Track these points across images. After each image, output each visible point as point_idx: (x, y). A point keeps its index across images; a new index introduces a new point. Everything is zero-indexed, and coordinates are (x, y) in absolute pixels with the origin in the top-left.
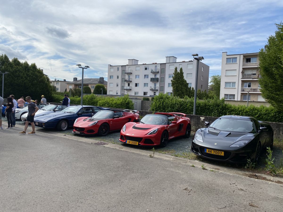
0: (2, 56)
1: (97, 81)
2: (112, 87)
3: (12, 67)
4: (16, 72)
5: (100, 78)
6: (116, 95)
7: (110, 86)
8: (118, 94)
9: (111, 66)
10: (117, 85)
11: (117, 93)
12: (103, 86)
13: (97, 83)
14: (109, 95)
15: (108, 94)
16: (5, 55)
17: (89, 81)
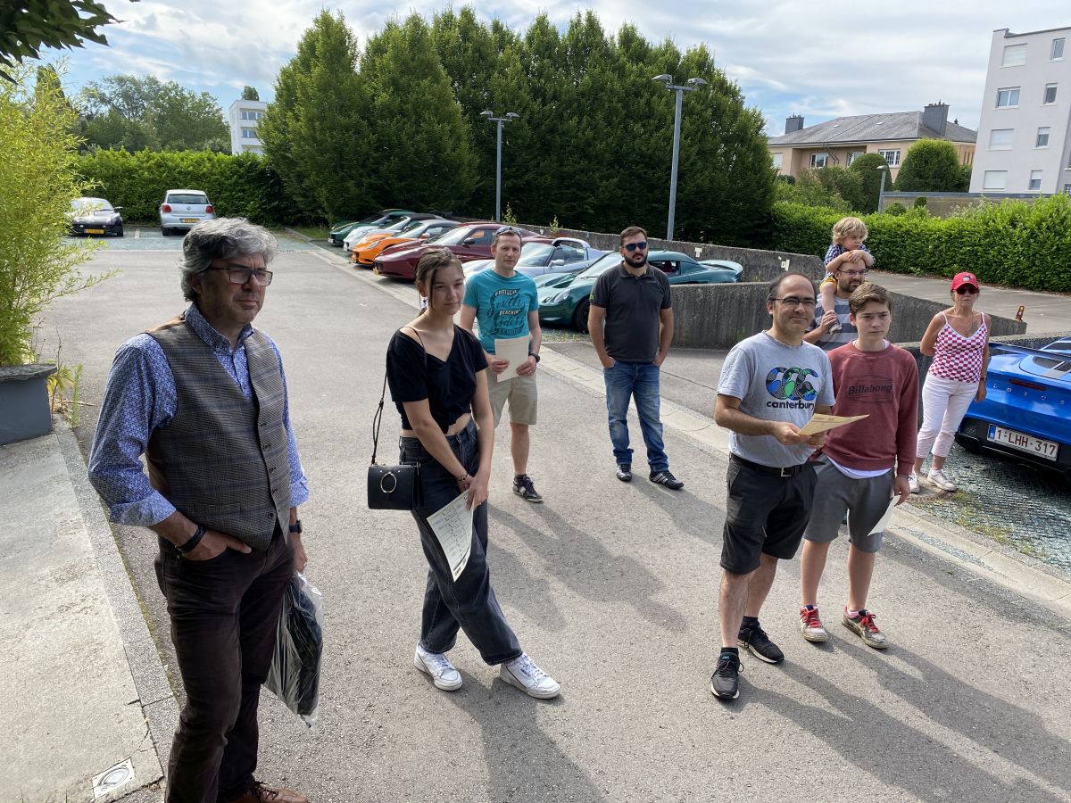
0: (578, 24)
1: (906, 123)
2: (1009, 148)
3: (621, 72)
4: (637, 95)
5: (930, 108)
6: (1027, 191)
7: (990, 144)
8: (1038, 187)
9: (1009, 36)
10: (1042, 140)
11: (1034, 183)
12: (947, 147)
13: (915, 133)
14: (978, 195)
15: (974, 187)
16: (589, 14)
17: (868, 130)
